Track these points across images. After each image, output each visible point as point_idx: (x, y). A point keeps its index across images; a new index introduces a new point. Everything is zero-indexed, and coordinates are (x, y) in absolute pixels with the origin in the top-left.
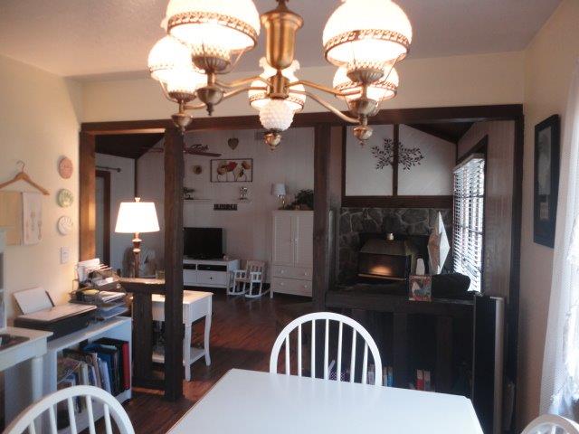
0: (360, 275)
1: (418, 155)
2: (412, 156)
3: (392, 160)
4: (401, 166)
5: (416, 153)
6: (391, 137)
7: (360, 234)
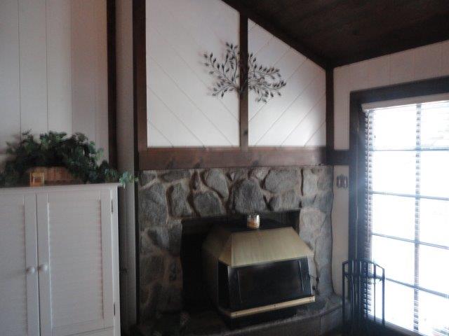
0: (234, 315)
1: (277, 81)
2: (268, 79)
3: (237, 82)
4: (252, 95)
5: (275, 75)
6: (235, 41)
7: (183, 222)
